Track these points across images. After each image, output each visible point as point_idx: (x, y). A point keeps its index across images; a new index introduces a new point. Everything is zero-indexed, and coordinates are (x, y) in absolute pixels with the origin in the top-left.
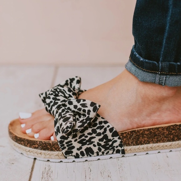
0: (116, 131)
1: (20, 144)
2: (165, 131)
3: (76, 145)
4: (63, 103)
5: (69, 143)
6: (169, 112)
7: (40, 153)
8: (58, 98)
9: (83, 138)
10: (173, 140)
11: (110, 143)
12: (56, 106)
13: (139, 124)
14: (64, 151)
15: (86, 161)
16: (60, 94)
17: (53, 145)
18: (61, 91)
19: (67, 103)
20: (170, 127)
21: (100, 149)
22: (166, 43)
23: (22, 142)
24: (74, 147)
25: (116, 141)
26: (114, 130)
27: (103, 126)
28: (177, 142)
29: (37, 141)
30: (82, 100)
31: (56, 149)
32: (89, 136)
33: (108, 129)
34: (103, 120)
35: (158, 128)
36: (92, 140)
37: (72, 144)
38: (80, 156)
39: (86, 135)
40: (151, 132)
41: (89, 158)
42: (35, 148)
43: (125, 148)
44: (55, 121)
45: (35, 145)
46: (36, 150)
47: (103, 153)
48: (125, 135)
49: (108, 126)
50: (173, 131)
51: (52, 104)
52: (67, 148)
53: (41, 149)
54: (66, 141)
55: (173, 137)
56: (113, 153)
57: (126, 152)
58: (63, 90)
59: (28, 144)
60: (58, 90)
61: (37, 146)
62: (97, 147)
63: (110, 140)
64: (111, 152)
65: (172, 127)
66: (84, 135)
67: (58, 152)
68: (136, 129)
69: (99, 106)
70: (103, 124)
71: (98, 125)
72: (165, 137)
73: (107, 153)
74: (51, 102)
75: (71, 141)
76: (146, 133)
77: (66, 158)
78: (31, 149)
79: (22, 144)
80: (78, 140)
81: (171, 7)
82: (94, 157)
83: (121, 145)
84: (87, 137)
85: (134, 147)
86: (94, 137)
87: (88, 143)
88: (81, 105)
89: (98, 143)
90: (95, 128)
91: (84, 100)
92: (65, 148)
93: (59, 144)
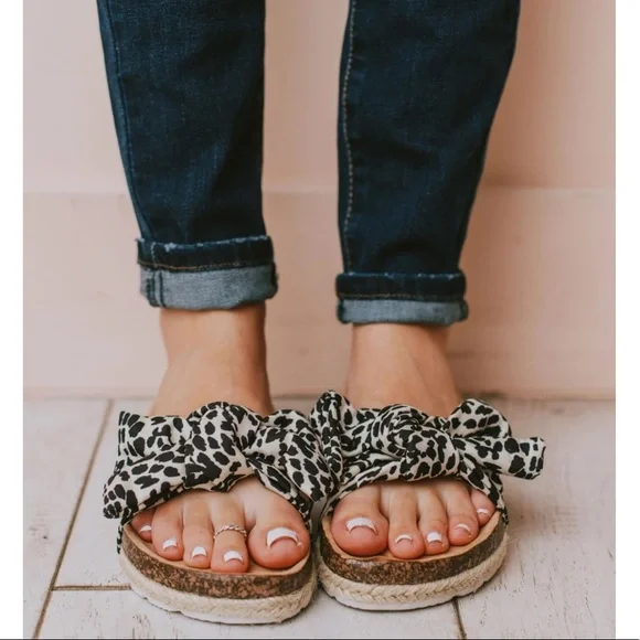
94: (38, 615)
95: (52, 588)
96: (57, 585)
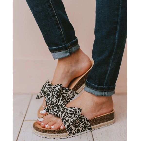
0: (88, 120)
1: (46, 133)
2: (105, 117)
3: (74, 128)
4: (63, 110)
5: (71, 128)
6: (105, 109)
7: (57, 136)
8: (59, 108)
9: (76, 124)
10: (108, 121)
11: (86, 125)
12: (60, 112)
13: (96, 115)
14: (69, 132)
15: (77, 135)
16: (60, 106)
17: (64, 130)
18: (60, 105)
19: (65, 110)
20: (107, 115)
21: (82, 129)
22: (108, 78)
23: (47, 132)
24: (72, 130)
25: (88, 124)
26: (88, 119)
27: (83, 118)
28: (109, 121)
29: (56, 130)
30: (73, 108)
31: (65, 132)
32: (79, 123)
33: (85, 119)
34: (82, 115)
35: (103, 116)
36: (80, 125)
37: (72, 128)
38: (75, 134)
39: (77, 123)
40: (100, 118)
41: (78, 134)
42: (55, 133)
43: (92, 127)
44: (62, 119)
45: (55, 132)
46: (55, 134)
47: (83, 130)
48: (91, 121)
49: (85, 118)
50: (108, 117)
51: (57, 111)
52: (70, 130)
53: (58, 133)
54: (69, 127)
55: (108, 119)
56: (87, 130)
57: (92, 129)
58: (61, 104)
59: (50, 132)
60: (59, 105)
61: (56, 132)
62: (81, 128)
63: (86, 124)
64: (86, 129)
65: (108, 115)
66: (76, 123)
67: (66, 133)
68: (95, 118)
69: (81, 109)
70: (83, 117)
71: (81, 118)
72: (106, 120)
73: (85, 131)
74: (57, 110)
75: (71, 127)
76: (99, 119)
77: (69, 135)
78: (53, 134)
79: (47, 133)
80: (74, 126)
81: (111, 63)
82: (80, 133)
83: (90, 126)
84: (77, 124)
85: (95, 126)
86: (80, 124)
87: (78, 127)
88: (73, 109)
89: (82, 126)
90: (81, 119)
91: (74, 107)
92: (69, 131)
93: (66, 129)
94: (21, 125)
95: (24, 121)
96: (24, 120)
